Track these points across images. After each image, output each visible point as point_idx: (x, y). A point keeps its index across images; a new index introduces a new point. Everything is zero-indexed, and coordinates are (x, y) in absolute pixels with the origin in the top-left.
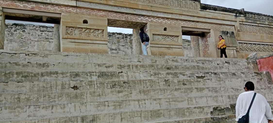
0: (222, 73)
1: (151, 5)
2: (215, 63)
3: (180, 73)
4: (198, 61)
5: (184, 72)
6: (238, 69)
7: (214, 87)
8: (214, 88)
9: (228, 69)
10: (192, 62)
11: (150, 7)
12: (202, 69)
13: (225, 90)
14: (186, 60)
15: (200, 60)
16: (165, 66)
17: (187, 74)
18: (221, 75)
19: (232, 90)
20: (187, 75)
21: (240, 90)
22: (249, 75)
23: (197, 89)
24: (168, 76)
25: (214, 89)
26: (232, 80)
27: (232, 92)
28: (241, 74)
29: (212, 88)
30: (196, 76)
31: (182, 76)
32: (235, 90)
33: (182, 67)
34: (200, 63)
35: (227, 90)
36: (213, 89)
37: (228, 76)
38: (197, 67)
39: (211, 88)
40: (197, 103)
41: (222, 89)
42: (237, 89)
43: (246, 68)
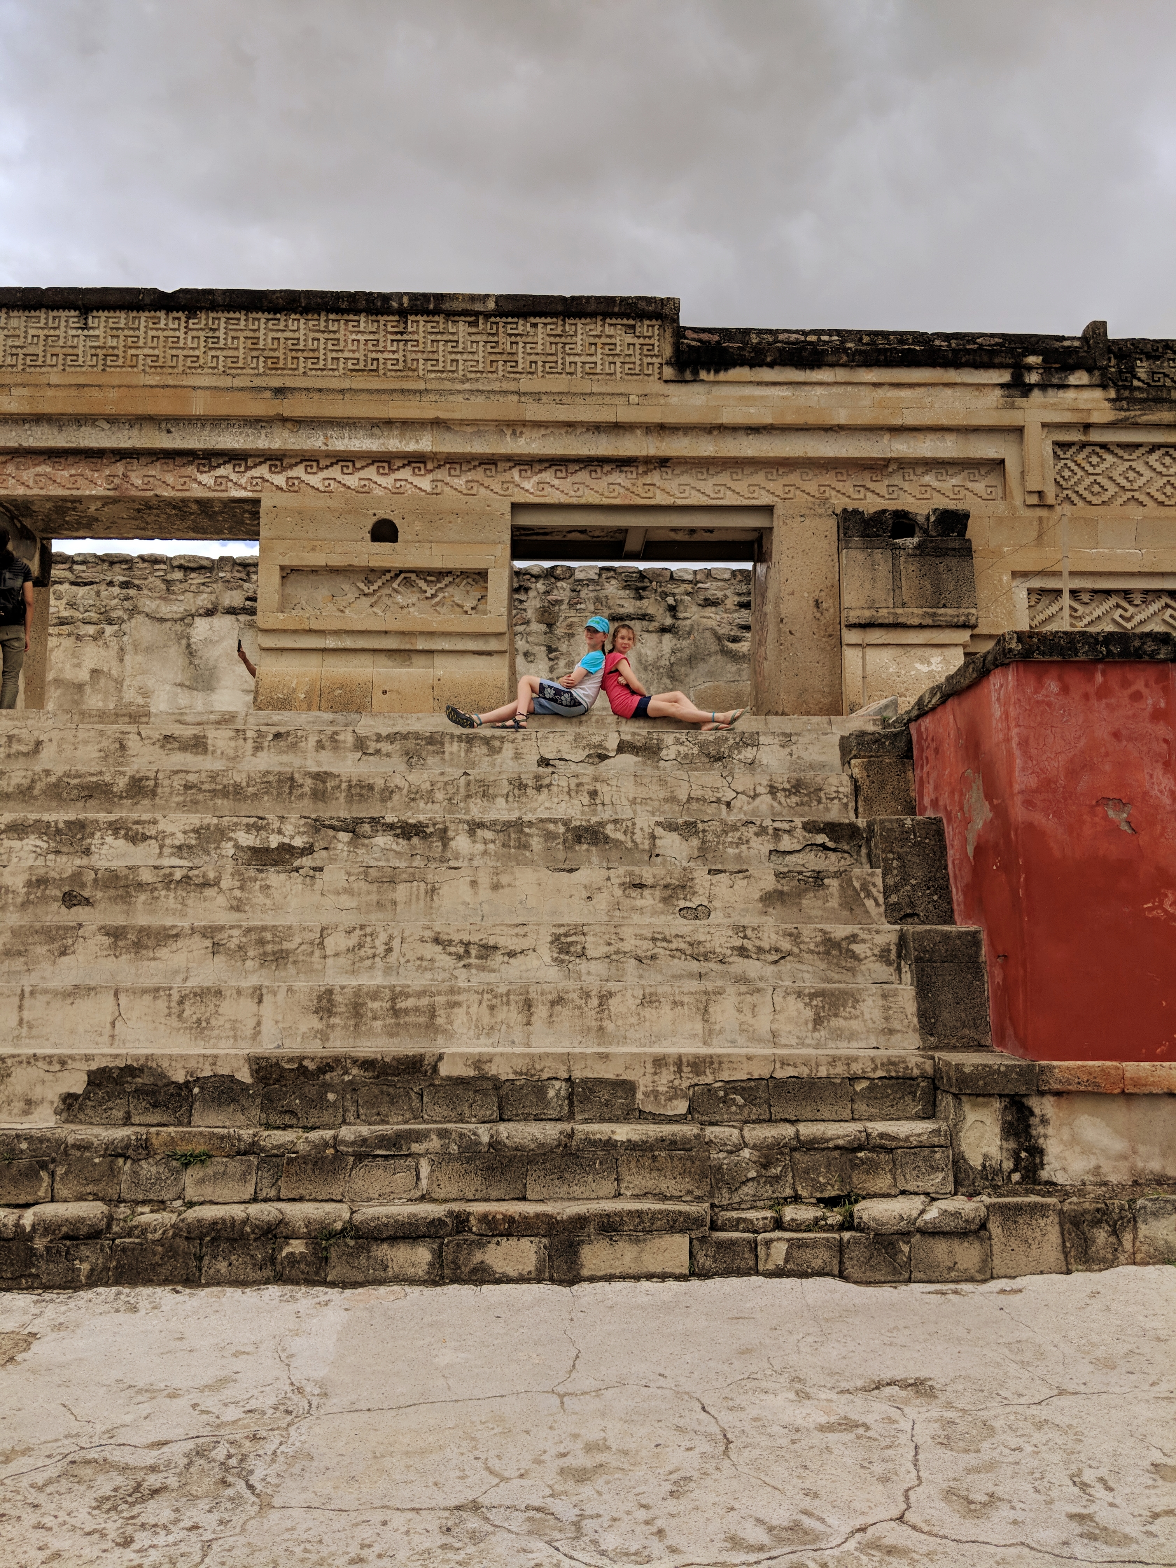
0: (474, 827)
1: (276, 383)
2: (517, 756)
3: (111, 824)
4: (379, 738)
6: (684, 798)
7: (264, 928)
8: (268, 936)
9: (593, 794)
10: (320, 746)
11: (268, 394)
12: (350, 799)
13: (367, 951)
14: (277, 736)
15: (392, 738)
16: (53, 779)
17: (169, 829)
18: (461, 843)
19: (431, 950)
20: (160, 838)
21: (511, 954)
22: (741, 842)
23: (116, 934)
24: (16, 844)
25: (261, 942)
26: (505, 879)
27: (425, 964)
28: (653, 837)
29: (249, 930)
30: (237, 846)
31: (121, 842)
32: (461, 950)
33: (187, 787)
34: (388, 755)
35: (381, 949)
36: (254, 936)
37: (526, 847)
38: (309, 781)
39: (236, 932)
41: (336, 942)
42: (485, 947)
43: (773, 790)
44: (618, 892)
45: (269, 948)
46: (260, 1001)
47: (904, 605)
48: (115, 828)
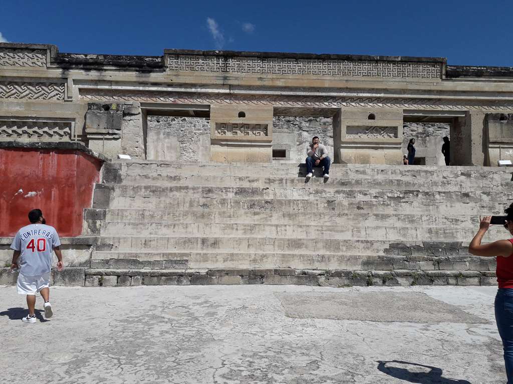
0: (439, 193)
1: (346, 79)
2: (438, 176)
3: (358, 191)
4: (405, 171)
5: (366, 190)
6: (482, 186)
7: (408, 215)
8: (410, 217)
10: (392, 173)
11: (345, 82)
12: (406, 186)
13: (431, 220)
14: (382, 171)
15: (408, 171)
16: (338, 181)
17: (372, 192)
18: (437, 196)
19: (445, 220)
20: (370, 194)
21: (462, 221)
22: (500, 197)
23: (377, 215)
24: (338, 195)
25: (408, 218)
26: (453, 205)
27: (444, 223)
28: (480, 196)
29: (405, 215)
30: (388, 197)
31: (361, 195)
32: (451, 220)
33: (368, 183)
34: (408, 175)
35: (434, 220)
36: (406, 217)
37: (452, 198)
38: (396, 182)
39: (403, 216)
40: (368, 235)
41: (424, 218)
42: (456, 220)
43: (502, 185)
44: (478, 208)
45: (410, 219)
46: (416, 230)
47: (504, 137)
48: (360, 192)
